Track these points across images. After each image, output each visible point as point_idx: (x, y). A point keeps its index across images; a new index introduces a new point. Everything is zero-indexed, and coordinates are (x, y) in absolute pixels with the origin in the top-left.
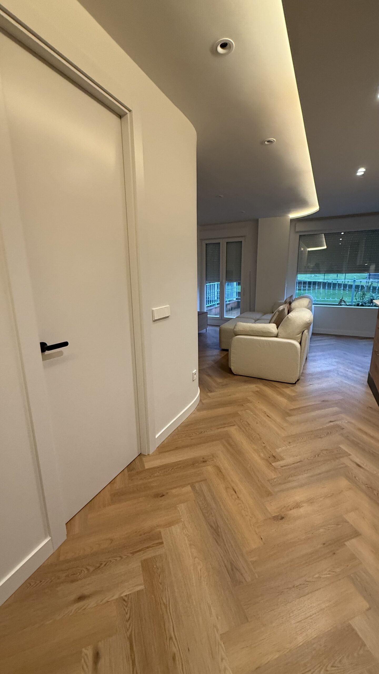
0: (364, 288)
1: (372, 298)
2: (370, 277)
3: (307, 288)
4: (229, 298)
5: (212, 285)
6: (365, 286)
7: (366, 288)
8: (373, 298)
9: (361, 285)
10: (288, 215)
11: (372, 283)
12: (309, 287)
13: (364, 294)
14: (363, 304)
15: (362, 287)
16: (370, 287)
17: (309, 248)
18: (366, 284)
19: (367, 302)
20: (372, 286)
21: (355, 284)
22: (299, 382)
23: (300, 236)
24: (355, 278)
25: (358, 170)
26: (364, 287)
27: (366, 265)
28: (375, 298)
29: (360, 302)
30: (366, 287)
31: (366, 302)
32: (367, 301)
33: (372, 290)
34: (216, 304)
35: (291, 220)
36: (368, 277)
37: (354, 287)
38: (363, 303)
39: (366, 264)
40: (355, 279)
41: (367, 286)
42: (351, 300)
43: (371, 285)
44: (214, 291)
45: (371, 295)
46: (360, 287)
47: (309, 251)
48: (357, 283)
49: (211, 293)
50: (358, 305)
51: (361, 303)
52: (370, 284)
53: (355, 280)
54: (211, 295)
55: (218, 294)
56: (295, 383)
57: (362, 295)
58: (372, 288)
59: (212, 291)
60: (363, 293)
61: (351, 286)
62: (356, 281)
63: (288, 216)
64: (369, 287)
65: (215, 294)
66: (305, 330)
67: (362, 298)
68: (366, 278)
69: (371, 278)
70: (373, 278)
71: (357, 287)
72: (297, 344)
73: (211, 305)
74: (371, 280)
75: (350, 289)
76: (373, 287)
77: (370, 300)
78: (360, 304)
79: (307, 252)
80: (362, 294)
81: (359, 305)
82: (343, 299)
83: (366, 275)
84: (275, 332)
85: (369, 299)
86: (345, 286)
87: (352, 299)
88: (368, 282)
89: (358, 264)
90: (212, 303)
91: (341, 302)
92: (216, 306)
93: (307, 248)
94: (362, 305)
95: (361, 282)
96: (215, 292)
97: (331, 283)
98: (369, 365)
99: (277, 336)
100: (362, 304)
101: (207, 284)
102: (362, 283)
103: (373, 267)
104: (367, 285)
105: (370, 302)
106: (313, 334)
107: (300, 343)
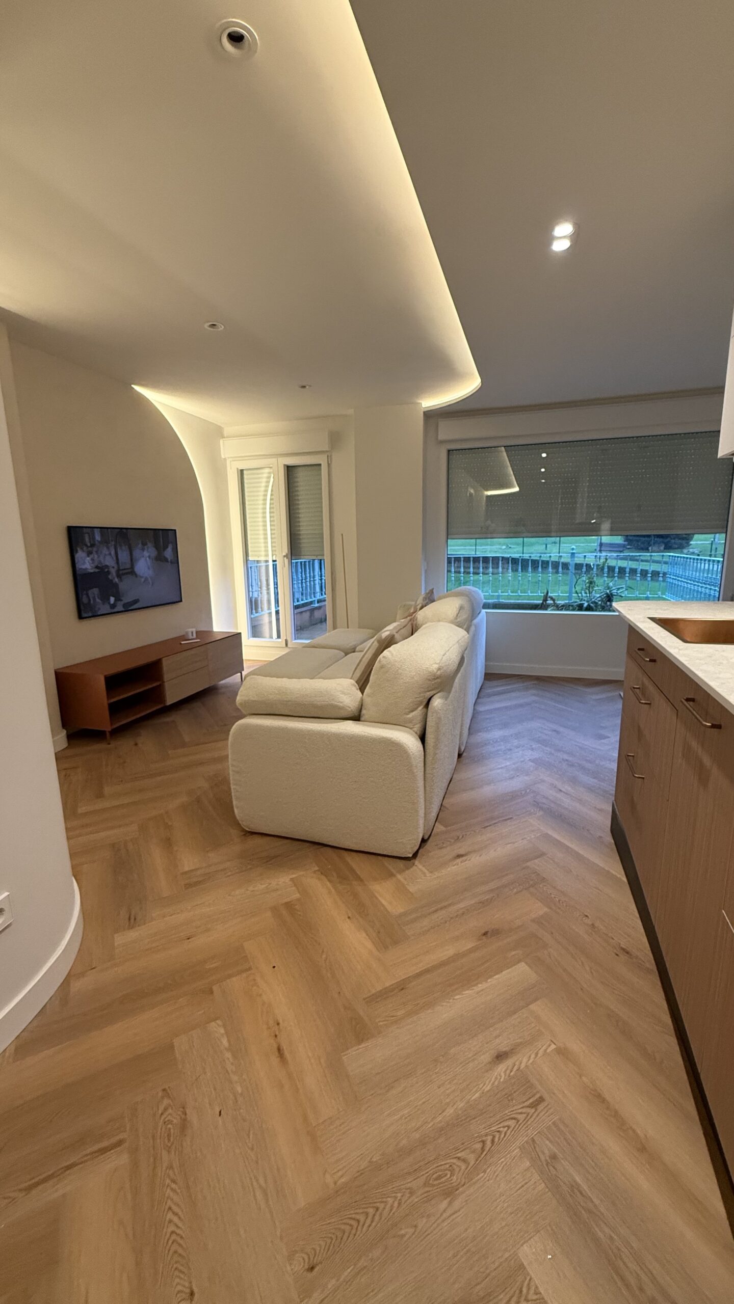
0: (593, 569)
1: (608, 591)
2: (602, 549)
3: (481, 570)
4: (324, 593)
5: (307, 563)
6: (593, 565)
7: (595, 570)
8: (610, 591)
9: (586, 562)
10: (420, 401)
11: (606, 559)
12: (487, 568)
13: (591, 583)
14: (592, 605)
15: (588, 566)
16: (602, 569)
17: (487, 490)
18: (596, 561)
19: (599, 601)
20: (606, 564)
21: (574, 560)
22: (428, 845)
23: (449, 451)
24: (573, 549)
25: (553, 229)
26: (590, 566)
27: (593, 522)
28: (615, 591)
29: (584, 601)
30: (595, 567)
31: (597, 601)
32: (599, 599)
33: (607, 574)
34: (316, 602)
35: (424, 412)
36: (598, 549)
37: (572, 568)
38: (591, 603)
39: (593, 520)
40: (574, 551)
41: (598, 565)
42: (568, 595)
43: (604, 563)
44: (312, 574)
45: (606, 585)
46: (585, 567)
47: (488, 497)
48: (579, 560)
49: (306, 579)
50: (580, 608)
51: (587, 601)
52: (602, 560)
53: (573, 554)
54: (306, 582)
55: (321, 581)
56: (415, 855)
57: (587, 585)
58: (606, 570)
59: (308, 575)
60: (590, 580)
61: (566, 566)
62: (576, 555)
63: (419, 403)
64: (600, 566)
65: (314, 581)
66: (434, 695)
67: (587, 591)
68: (596, 550)
69: (604, 550)
70: (607, 551)
71: (578, 567)
72: (408, 740)
73: (303, 604)
74: (604, 554)
75: (565, 571)
76: (609, 567)
77: (605, 595)
78: (586, 605)
79: (485, 499)
80: (588, 582)
81: (583, 606)
82: (550, 594)
83: (595, 546)
84: (350, 705)
85: (603, 593)
86: (556, 565)
87: (571, 593)
88: (598, 557)
89: (577, 521)
90: (306, 599)
91: (545, 600)
92: (315, 604)
93: (483, 490)
94: (589, 608)
95: (585, 556)
96: (314, 577)
97: (528, 560)
98: (614, 766)
99: (356, 718)
100: (589, 605)
101: (293, 561)
102: (586, 559)
103: (606, 526)
104: (598, 563)
105: (604, 600)
106: (489, 676)
107: (423, 738)
